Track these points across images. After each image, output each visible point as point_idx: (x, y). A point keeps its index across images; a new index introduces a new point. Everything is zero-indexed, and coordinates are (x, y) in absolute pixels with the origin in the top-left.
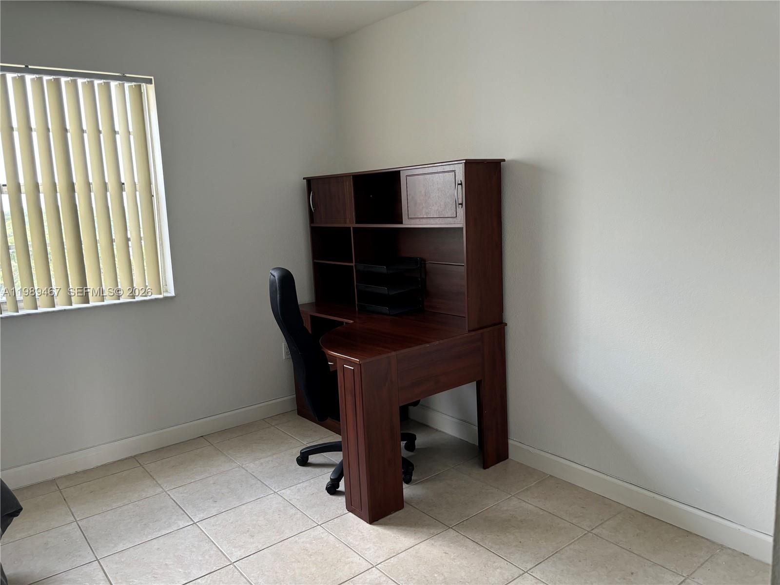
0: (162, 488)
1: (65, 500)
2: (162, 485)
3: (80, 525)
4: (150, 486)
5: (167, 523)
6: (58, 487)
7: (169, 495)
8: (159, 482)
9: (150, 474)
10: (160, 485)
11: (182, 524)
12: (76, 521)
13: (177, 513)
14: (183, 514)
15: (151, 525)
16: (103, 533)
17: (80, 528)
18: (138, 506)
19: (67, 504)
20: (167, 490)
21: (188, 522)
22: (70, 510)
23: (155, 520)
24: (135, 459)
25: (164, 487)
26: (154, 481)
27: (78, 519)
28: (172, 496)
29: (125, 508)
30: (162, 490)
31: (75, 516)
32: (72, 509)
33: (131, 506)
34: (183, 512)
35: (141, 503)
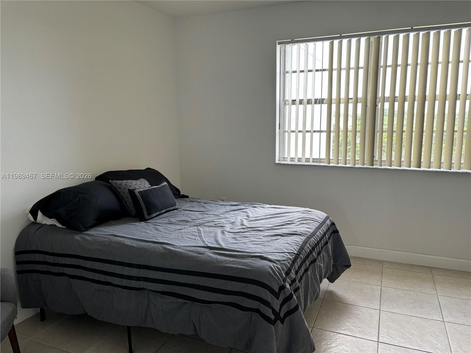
0: (437, 293)
1: (382, 273)
2: (437, 291)
3: (382, 289)
4: (430, 288)
5: (427, 312)
6: (383, 266)
7: (438, 298)
8: (437, 288)
9: (434, 281)
10: (436, 289)
11: (435, 318)
12: (381, 286)
13: (437, 310)
14: (440, 313)
15: (418, 308)
16: (391, 299)
17: (381, 290)
18: (417, 295)
19: (382, 276)
20: (439, 294)
21: (440, 318)
22: (382, 279)
23: (422, 307)
24: (431, 269)
25: (438, 292)
26: (434, 286)
27: (382, 286)
28: (440, 300)
29: (410, 292)
30: (436, 293)
31: (382, 283)
32: (383, 279)
33: (413, 293)
34: (440, 312)
35: (420, 294)
